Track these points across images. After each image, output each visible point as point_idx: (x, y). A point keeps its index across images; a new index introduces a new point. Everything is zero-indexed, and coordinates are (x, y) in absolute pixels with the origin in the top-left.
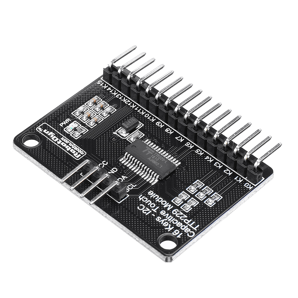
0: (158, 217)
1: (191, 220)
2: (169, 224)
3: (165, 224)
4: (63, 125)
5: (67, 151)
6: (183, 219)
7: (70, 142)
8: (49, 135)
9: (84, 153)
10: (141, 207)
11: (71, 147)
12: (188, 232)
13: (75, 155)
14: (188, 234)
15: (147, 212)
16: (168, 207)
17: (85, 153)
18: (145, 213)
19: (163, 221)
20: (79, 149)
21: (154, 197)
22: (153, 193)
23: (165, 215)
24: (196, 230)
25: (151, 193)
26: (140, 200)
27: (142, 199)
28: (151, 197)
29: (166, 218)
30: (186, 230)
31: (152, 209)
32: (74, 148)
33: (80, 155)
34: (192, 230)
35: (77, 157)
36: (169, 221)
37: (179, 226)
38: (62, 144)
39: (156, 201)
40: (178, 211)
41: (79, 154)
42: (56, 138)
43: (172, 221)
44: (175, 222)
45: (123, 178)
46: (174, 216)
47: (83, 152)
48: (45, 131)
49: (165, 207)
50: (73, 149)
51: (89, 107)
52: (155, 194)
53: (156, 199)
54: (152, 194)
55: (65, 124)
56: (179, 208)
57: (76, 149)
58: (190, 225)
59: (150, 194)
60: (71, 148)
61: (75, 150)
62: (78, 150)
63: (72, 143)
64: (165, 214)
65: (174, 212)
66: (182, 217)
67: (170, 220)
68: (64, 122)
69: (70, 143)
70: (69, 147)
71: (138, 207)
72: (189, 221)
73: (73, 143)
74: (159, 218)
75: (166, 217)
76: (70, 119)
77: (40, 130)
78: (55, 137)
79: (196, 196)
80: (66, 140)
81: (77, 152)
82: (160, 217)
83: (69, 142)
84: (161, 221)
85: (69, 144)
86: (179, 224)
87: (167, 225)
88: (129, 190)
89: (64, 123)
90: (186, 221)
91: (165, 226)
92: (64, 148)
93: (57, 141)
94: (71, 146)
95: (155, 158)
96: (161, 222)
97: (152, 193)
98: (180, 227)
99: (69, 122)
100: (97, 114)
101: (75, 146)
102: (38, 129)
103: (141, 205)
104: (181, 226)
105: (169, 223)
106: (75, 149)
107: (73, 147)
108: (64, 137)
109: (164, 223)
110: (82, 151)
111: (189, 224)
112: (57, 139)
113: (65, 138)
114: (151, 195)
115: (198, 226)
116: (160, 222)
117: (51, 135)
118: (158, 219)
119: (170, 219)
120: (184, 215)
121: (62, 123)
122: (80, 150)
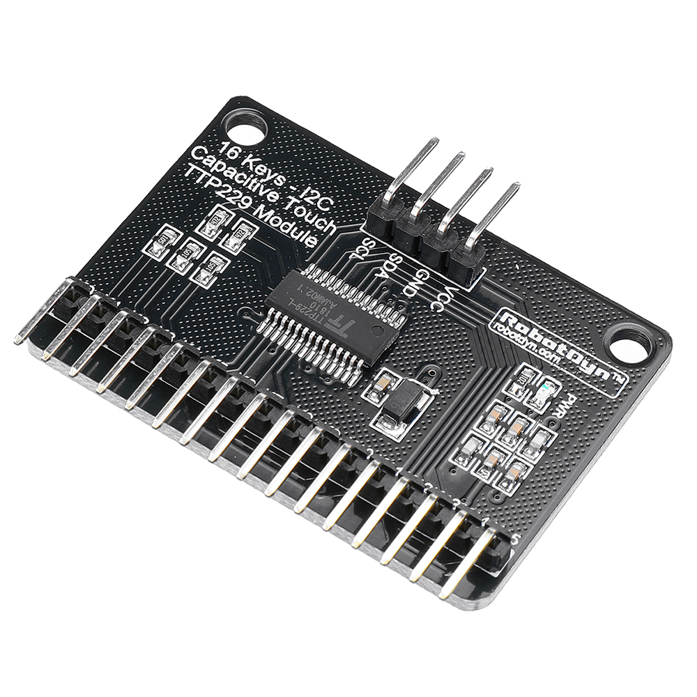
0: (281, 184)
1: (206, 186)
2: (254, 170)
3: (262, 169)
4: (569, 399)
5: (537, 328)
6: (224, 186)
7: (538, 353)
8: (593, 367)
9: (494, 327)
10: (324, 204)
11: (530, 340)
12: (208, 157)
13: (515, 320)
14: (206, 152)
15: (309, 194)
16: (264, 212)
17: (492, 326)
18: (313, 192)
19: (269, 178)
20: (508, 336)
21: (302, 232)
22: (306, 243)
23: (267, 191)
24: (190, 164)
25: (311, 241)
26: (333, 221)
27: (328, 223)
28: (309, 232)
29: (263, 183)
30: (213, 162)
31: (299, 202)
32: (522, 338)
33: (503, 319)
34: (200, 164)
35: (506, 315)
36: (256, 179)
37: (229, 168)
38: (553, 345)
39: (294, 223)
40: (239, 204)
41: (506, 324)
42: (573, 360)
43: (249, 179)
44: (241, 178)
45: (385, 273)
46: (245, 191)
47: (496, 329)
48: (606, 376)
49: (272, 212)
50: (523, 335)
51: (519, 459)
52: (301, 240)
53: (296, 229)
54: (308, 240)
55: (563, 402)
56: (239, 214)
57: (517, 336)
58: (205, 173)
59: (313, 240)
60: (528, 338)
61: (518, 332)
62: (510, 333)
63: (531, 349)
64: (268, 193)
65: (247, 201)
66: (229, 191)
67: (254, 181)
68: (568, 408)
69: (536, 351)
70: (534, 339)
71: (332, 203)
72: (210, 182)
73: (527, 350)
74: (278, 182)
75: (262, 186)
76: (556, 416)
77: (619, 376)
78: (577, 361)
79: (206, 248)
80: (547, 357)
81: (512, 326)
82: (278, 184)
83: (540, 352)
84: (273, 176)
85: (535, 346)
86: (232, 173)
87: (259, 167)
88: (363, 243)
89: (568, 403)
90: (217, 183)
91: (261, 166)
92: (546, 335)
93: (569, 350)
94: (531, 343)
95: (320, 309)
96: (272, 174)
97: (309, 243)
98: (227, 167)
99: (557, 409)
100: (492, 441)
101: (522, 343)
102: (624, 379)
103: (328, 209)
104: (226, 169)
105: (253, 172)
106: (520, 335)
107: (525, 339)
108: (555, 363)
109: (265, 171)
110: (502, 333)
111: (210, 175)
112: (569, 356)
113: (551, 361)
114: (310, 237)
115: (187, 175)
116: (276, 174)
117: (588, 366)
118: (280, 180)
119: (253, 185)
120: (224, 196)
121: (571, 403)
122: (506, 334)
